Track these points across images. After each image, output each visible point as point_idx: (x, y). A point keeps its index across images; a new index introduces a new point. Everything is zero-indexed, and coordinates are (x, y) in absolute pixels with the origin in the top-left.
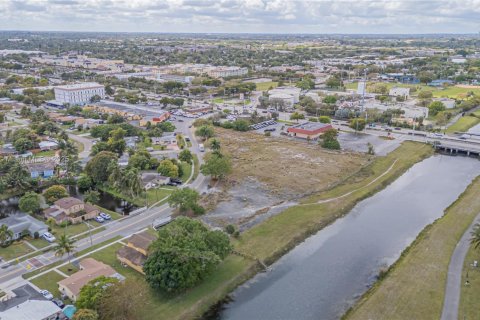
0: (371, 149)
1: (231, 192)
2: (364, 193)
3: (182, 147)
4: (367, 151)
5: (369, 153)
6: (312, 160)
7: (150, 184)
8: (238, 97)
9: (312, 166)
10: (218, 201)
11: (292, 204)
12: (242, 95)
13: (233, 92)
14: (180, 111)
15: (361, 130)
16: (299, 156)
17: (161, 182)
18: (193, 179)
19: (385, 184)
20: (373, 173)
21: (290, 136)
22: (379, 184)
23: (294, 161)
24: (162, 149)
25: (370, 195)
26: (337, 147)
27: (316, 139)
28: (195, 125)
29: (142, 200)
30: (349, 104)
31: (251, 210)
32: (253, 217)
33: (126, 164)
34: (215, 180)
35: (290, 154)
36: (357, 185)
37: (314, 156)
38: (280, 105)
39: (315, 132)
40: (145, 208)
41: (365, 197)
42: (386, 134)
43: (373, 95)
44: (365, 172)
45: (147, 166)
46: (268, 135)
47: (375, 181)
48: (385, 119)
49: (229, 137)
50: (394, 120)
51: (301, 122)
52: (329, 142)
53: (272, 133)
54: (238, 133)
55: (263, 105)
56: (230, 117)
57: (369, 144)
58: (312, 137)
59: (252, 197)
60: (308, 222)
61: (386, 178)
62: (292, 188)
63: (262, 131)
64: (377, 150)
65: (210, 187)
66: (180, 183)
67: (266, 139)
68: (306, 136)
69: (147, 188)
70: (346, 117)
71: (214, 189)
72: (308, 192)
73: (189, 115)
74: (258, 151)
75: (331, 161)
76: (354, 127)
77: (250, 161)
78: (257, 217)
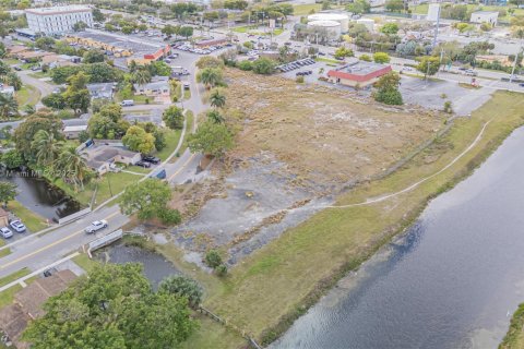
0: (448, 106)
1: (230, 180)
2: (440, 184)
3: (175, 100)
4: (442, 107)
5: (446, 111)
6: (360, 123)
7: (107, 164)
8: (267, 25)
9: (360, 133)
10: (207, 198)
11: (324, 205)
12: (272, 22)
13: (261, 17)
14: (188, 44)
15: (433, 74)
16: (341, 116)
17: (127, 160)
18: (178, 155)
19: (472, 166)
20: (452, 147)
21: (332, 82)
22: (462, 167)
23: (333, 125)
24: (147, 102)
25: (448, 187)
26: (397, 102)
27: (368, 88)
28: (200, 65)
29: (88, 193)
30: (417, 34)
31: (256, 216)
32: (256, 230)
33: (84, 128)
34: (210, 157)
35: (328, 112)
36: (428, 169)
37: (362, 116)
38: (322, 37)
39: (368, 77)
40: (88, 210)
41: (441, 191)
42: (468, 80)
43: (449, 22)
44: (441, 145)
45: (111, 133)
46: (300, 81)
47: (455, 161)
48: (466, 58)
49: (245, 83)
50: (479, 58)
51: (348, 60)
52: (388, 94)
53: (306, 78)
54: (259, 77)
55: (300, 36)
56: (252, 54)
57: (444, 97)
58: (363, 84)
59: (261, 191)
60: (347, 246)
61: (472, 157)
62: (327, 173)
63: (292, 75)
64: (457, 107)
65: (200, 170)
66: (156, 162)
67: (297, 87)
68: (354, 83)
69: (101, 171)
70: (411, 54)
71: (205, 174)
72: (351, 182)
73: (197, 50)
74: (283, 107)
75: (389, 125)
76: (424, 70)
77: (268, 125)
78: (264, 230)
